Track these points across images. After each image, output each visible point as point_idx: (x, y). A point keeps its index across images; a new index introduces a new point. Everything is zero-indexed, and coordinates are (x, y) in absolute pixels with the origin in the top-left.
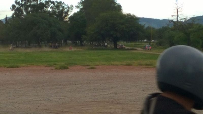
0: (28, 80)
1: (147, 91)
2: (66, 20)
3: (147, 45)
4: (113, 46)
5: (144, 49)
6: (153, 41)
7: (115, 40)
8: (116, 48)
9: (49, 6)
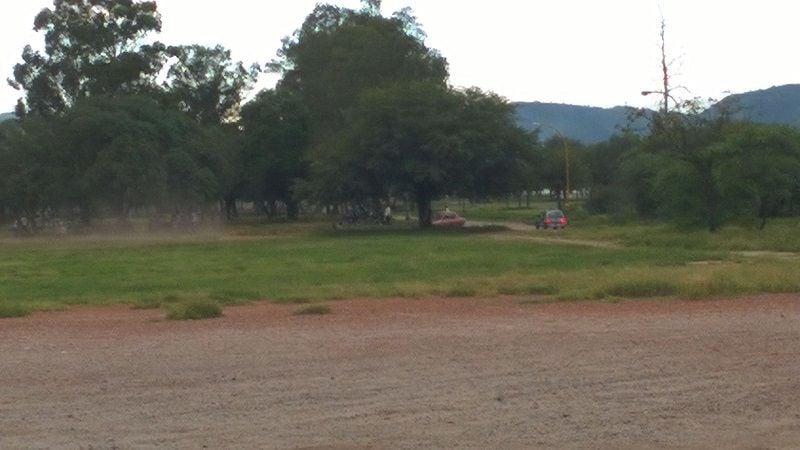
2: (230, 118)
3: (548, 213)
4: (415, 218)
5: (538, 227)
6: (575, 192)
7: (424, 195)
8: (426, 225)
9: (161, 66)
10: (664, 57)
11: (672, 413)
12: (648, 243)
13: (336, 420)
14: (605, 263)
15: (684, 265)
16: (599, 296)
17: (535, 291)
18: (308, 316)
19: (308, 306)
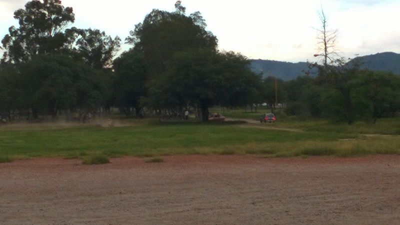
2: (108, 66)
3: (267, 114)
5: (261, 122)
6: (279, 104)
7: (205, 105)
8: (205, 119)
9: (74, 39)
10: (325, 37)
12: (318, 130)
14: (298, 139)
15: (337, 140)
16: (297, 155)
18: (153, 163)
19: (152, 158)
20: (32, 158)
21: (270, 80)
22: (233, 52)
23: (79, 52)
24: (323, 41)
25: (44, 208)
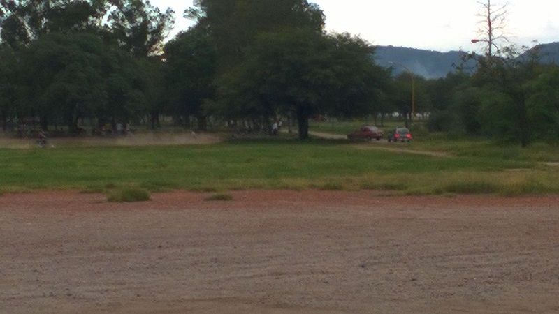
0: (18, 235)
1: (375, 267)
2: (156, 52)
3: (398, 130)
4: (296, 131)
5: (389, 141)
6: (418, 115)
7: (303, 113)
8: (304, 137)
9: (105, 12)
10: (489, 13)
11: (495, 280)
12: (474, 154)
13: (239, 278)
14: (442, 168)
15: (502, 171)
16: (438, 192)
17: (389, 187)
18: (215, 202)
19: (215, 194)
20: (31, 190)
21: (406, 77)
22: (348, 35)
23: (112, 31)
24: (486, 19)
25: (39, 269)
